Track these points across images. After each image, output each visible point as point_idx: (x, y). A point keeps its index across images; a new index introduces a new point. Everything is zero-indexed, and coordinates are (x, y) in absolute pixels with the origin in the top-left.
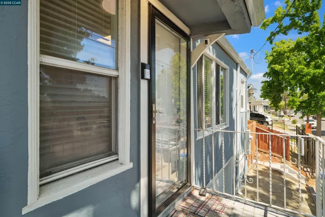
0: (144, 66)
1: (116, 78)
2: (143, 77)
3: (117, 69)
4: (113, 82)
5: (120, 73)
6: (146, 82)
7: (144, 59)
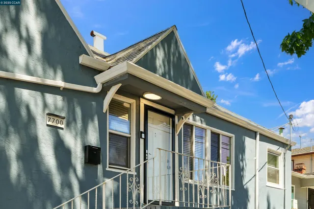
0: (142, 132)
1: (130, 138)
2: (141, 137)
3: (130, 134)
4: (129, 139)
5: (131, 136)
6: (143, 140)
7: (142, 129)
